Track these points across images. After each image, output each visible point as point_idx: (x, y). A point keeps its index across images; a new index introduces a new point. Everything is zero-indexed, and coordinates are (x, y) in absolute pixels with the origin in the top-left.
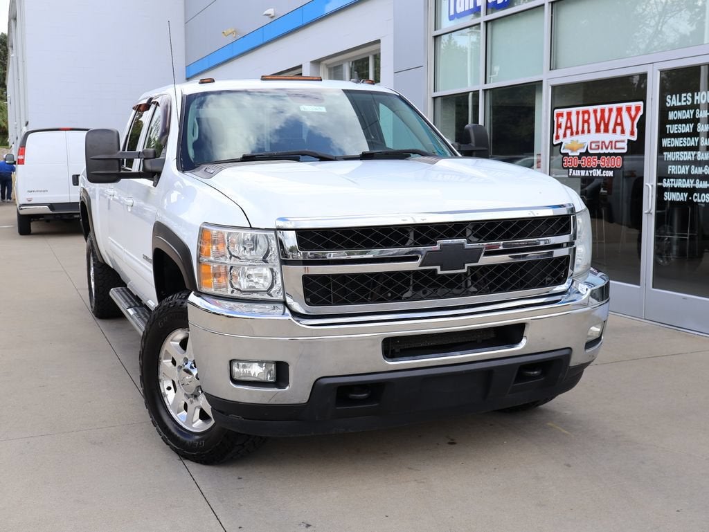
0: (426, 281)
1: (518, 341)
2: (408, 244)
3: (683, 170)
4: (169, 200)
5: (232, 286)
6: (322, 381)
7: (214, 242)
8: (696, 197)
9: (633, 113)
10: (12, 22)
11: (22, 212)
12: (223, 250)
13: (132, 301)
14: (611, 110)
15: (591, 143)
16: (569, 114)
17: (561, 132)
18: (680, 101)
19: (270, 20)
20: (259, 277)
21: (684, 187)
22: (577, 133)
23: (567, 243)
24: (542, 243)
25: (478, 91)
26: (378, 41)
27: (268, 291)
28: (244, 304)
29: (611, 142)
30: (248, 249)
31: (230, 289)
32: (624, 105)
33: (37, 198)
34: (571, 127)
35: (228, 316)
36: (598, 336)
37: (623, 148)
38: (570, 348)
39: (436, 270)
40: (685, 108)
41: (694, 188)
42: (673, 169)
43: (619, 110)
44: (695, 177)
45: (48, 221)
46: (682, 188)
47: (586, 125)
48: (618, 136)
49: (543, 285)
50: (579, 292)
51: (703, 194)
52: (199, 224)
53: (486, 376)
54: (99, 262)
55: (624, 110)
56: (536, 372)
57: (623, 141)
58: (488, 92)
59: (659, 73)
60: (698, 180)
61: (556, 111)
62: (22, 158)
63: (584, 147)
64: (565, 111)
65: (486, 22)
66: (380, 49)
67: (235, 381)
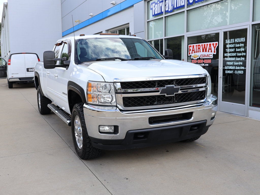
0: (162, 99)
1: (191, 118)
2: (155, 87)
3: (231, 63)
4: (72, 74)
5: (99, 101)
6: (129, 131)
7: (92, 87)
8: (236, 72)
9: (215, 45)
10: (3, 18)
11: (10, 81)
12: (95, 89)
13: (56, 108)
14: (207, 45)
15: (201, 55)
16: (193, 46)
17: (191, 52)
18: (230, 41)
19: (91, 17)
20: (107, 98)
21: (232, 69)
22: (196, 52)
23: (205, 86)
24: (194, 87)
25: (163, 39)
26: (129, 23)
27: (110, 103)
28: (103, 107)
29: (208, 55)
30: (104, 89)
31: (98, 102)
32: (212, 43)
33: (15, 76)
34: (194, 50)
35: (98, 111)
36: (214, 116)
37: (212, 57)
38: (206, 120)
39: (165, 95)
40: (232, 44)
41: (235, 69)
42: (228, 63)
43: (210, 45)
44: (236, 66)
45: (18, 84)
46: (231, 69)
47: (199, 50)
48: (210, 53)
49: (198, 100)
50: (208, 101)
51: (238, 71)
52: (87, 81)
53: (181, 129)
54: (42, 96)
55: (212, 44)
56: (196, 128)
57: (212, 55)
58: (166, 39)
59: (223, 32)
60: (236, 67)
61: (189, 45)
62: (10, 63)
63: (198, 57)
64: (192, 45)
65: (165, 17)
66: (129, 26)
67: (101, 132)
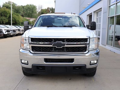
1: (73, 62)
6: (33, 65)
26: (102, 8)
36: (96, 63)
67: (22, 63)
